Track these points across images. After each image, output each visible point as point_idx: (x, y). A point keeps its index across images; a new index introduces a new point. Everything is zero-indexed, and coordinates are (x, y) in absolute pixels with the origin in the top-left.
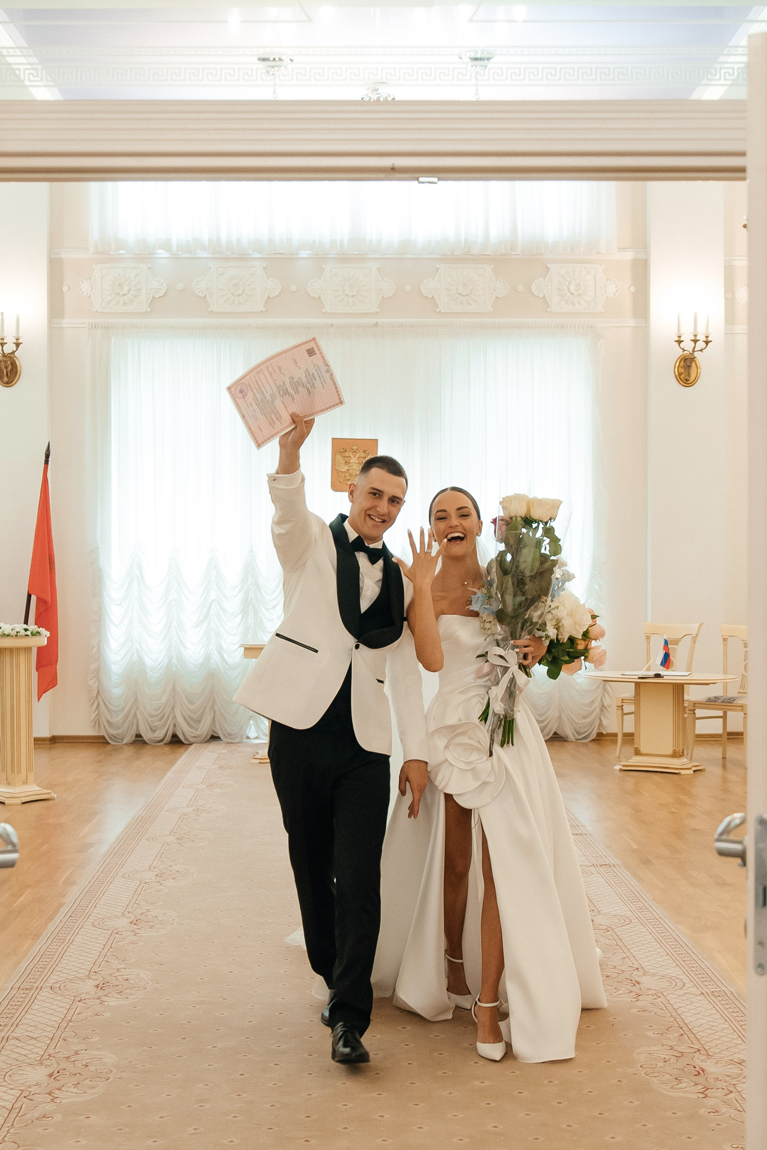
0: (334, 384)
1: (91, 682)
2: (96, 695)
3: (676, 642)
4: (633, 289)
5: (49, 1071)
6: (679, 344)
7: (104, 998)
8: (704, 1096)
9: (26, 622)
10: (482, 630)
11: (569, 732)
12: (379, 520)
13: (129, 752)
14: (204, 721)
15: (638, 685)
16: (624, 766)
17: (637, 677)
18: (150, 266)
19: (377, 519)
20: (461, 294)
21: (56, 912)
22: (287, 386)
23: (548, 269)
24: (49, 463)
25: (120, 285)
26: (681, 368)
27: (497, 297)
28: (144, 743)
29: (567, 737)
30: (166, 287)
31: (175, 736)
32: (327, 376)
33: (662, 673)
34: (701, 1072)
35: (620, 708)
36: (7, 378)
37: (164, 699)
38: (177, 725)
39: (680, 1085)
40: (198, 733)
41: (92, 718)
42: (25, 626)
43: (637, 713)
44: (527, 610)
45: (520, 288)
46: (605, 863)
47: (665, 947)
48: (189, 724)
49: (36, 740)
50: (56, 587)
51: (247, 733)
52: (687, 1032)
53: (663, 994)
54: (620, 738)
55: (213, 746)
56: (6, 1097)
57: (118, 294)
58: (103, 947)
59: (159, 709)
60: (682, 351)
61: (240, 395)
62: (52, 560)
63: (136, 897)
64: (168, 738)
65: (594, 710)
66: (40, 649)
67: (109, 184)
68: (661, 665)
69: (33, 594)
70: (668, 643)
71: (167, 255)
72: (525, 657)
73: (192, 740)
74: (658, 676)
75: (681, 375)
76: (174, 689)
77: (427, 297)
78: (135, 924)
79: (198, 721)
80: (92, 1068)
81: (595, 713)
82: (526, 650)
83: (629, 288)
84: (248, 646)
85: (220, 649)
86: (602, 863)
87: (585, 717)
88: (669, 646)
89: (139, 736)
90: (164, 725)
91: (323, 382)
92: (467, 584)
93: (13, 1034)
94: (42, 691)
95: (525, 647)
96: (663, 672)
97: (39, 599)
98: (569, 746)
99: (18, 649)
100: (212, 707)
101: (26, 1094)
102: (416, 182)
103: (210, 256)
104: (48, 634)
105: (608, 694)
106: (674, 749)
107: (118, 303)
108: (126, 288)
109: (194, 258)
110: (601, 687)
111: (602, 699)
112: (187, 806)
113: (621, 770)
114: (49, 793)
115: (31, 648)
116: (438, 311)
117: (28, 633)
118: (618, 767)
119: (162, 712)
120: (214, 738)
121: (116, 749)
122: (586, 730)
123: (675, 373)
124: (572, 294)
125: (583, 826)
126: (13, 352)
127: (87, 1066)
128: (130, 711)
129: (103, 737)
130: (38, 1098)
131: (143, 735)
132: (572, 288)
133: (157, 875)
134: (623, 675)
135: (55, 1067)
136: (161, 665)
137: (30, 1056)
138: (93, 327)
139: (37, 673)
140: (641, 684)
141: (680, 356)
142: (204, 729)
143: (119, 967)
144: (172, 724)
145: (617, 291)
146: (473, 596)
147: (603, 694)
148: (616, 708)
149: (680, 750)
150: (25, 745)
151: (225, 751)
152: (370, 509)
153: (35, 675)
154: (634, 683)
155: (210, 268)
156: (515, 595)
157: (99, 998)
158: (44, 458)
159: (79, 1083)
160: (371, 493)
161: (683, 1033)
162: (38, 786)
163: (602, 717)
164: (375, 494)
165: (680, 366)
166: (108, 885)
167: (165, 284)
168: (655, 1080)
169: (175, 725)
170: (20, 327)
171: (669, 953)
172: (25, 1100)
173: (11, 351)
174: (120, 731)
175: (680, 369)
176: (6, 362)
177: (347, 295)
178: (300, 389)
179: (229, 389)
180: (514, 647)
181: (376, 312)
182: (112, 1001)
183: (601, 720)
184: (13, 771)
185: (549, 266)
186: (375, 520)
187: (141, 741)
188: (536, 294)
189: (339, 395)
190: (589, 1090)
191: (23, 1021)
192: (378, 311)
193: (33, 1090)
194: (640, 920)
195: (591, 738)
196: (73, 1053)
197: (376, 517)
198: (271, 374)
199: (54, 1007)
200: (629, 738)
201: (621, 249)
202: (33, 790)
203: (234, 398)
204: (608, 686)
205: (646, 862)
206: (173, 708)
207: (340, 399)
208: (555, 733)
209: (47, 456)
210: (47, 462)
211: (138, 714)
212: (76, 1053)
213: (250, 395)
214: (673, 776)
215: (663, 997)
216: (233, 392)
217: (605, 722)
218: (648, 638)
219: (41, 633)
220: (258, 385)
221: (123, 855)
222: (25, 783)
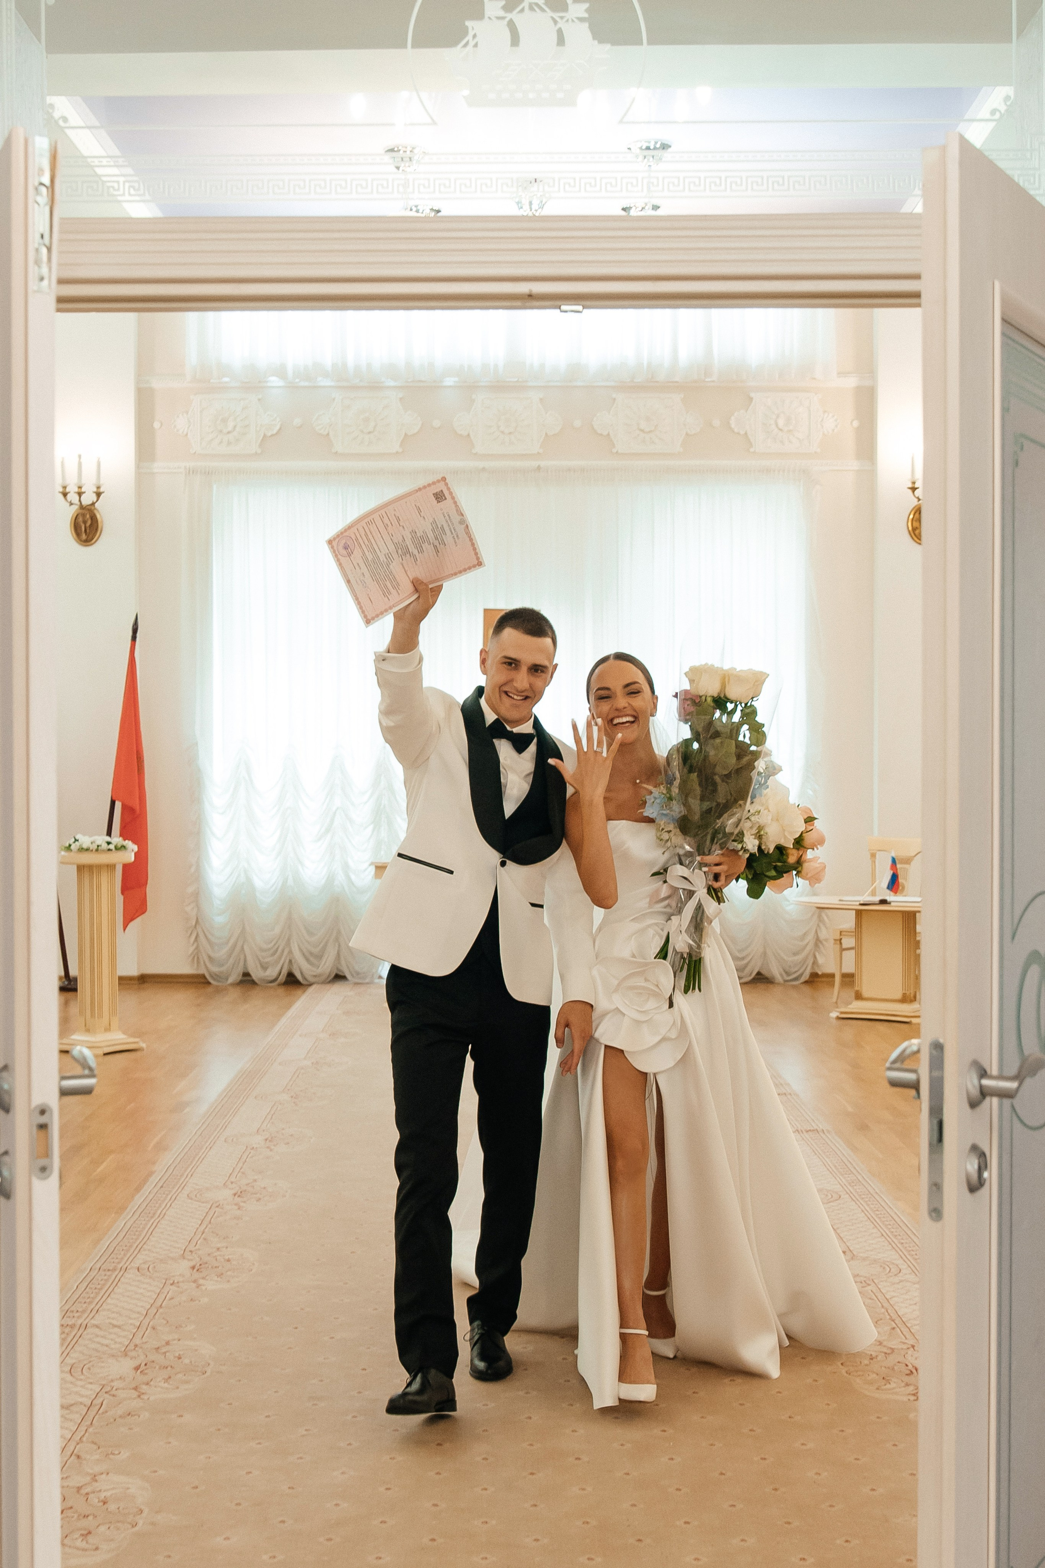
0: (470, 540)
1: (188, 909)
2: (194, 923)
3: (908, 861)
4: (856, 424)
5: (136, 1363)
6: (913, 492)
7: (201, 1282)
8: (915, 1398)
9: (109, 833)
10: (658, 841)
11: (775, 971)
12: (519, 698)
13: (234, 994)
14: (326, 957)
15: (859, 913)
16: (842, 1013)
17: (858, 903)
18: (260, 397)
19: (515, 697)
20: (642, 431)
21: (145, 1181)
22: (408, 543)
23: (751, 399)
24: (138, 639)
25: (225, 421)
26: (916, 521)
27: (687, 434)
28: (253, 983)
29: (774, 978)
30: (280, 423)
31: (290, 975)
32: (460, 529)
33: (889, 899)
34: (914, 1371)
35: (838, 942)
36: (86, 535)
37: (277, 930)
38: (293, 961)
39: (888, 1386)
40: (319, 971)
41: (190, 952)
42: (108, 839)
43: (858, 949)
44: (719, 817)
45: (716, 423)
46: (812, 1129)
47: (879, 1228)
48: (308, 960)
49: (121, 979)
50: (145, 790)
51: (379, 971)
52: (899, 1326)
53: (874, 1282)
54: (838, 979)
55: (338, 989)
56: (84, 1392)
57: (221, 431)
58: (200, 1222)
59: (271, 942)
60: (916, 500)
61: (344, 552)
62: (140, 758)
63: (240, 1165)
64: (282, 978)
65: (807, 944)
66: (126, 867)
67: (211, 315)
68: (888, 888)
69: (118, 800)
70: (897, 862)
71: (281, 383)
72: (716, 877)
73: (311, 980)
74: (883, 902)
75: (915, 530)
76: (290, 918)
77: (601, 435)
78: (239, 1196)
79: (319, 957)
80: (187, 1361)
81: (808, 948)
82: (717, 869)
83: (851, 423)
84: (380, 865)
85: (346, 867)
86: (809, 1129)
87: (795, 954)
88: (898, 866)
89: (246, 974)
90: (277, 962)
91: (456, 537)
92: (639, 783)
93: (93, 1322)
94: (128, 919)
95: (717, 865)
96: (890, 897)
97: (124, 807)
98: (777, 991)
99: (100, 867)
100: (337, 939)
101: (109, 1388)
102: (559, 310)
103: (333, 384)
104: (135, 848)
105: (824, 924)
106: (904, 992)
107: (221, 442)
108: (231, 425)
109: (315, 387)
110: (815, 917)
111: (816, 932)
112: (305, 1058)
113: (838, 1018)
114: (137, 1043)
115: (115, 865)
116: (614, 451)
117: (112, 847)
118: (834, 1015)
119: (275, 945)
120: (339, 977)
121: (219, 991)
122: (796, 969)
123: (908, 528)
124: (781, 430)
125: (788, 1085)
126: (93, 504)
127: (179, 1358)
128: (235, 945)
129: (203, 976)
130: (121, 1394)
131: (251, 973)
132: (781, 422)
133: (266, 1140)
134: (840, 900)
135: (142, 1359)
136: (274, 888)
137: (113, 1346)
138: (191, 472)
139: (122, 897)
140: (863, 913)
141: (914, 508)
142: (326, 966)
143: (219, 1245)
144: (287, 961)
145: (836, 426)
146: (648, 797)
147: (818, 925)
148: (833, 941)
149: (910, 993)
150: (107, 985)
151: (351, 993)
152: (505, 684)
153: (120, 899)
154: (854, 911)
155: (334, 399)
156: (702, 799)
157: (195, 1281)
158: (130, 633)
159: (170, 1377)
160: (505, 663)
161: (894, 1325)
162: (124, 1033)
163: (817, 954)
164: (510, 664)
165: (914, 519)
166: (207, 1151)
167: (278, 419)
168: (858, 1380)
169: (290, 961)
170: (101, 471)
171: (884, 1234)
172: (107, 1396)
173: (90, 502)
174: (223, 969)
175: (914, 522)
176: (84, 515)
177: (503, 432)
178: (425, 546)
179: (330, 542)
180: (701, 865)
181: (538, 453)
182: (211, 1284)
183: (815, 957)
184: (93, 1015)
185: (752, 395)
186: (513, 698)
187: (249, 980)
188: (736, 430)
189: (476, 554)
190: (777, 1390)
191: (104, 1306)
192: (541, 451)
193: (116, 1384)
194: (851, 1195)
195: (803, 979)
196: (164, 1343)
197: (514, 694)
198: (386, 528)
199: (141, 1291)
200: (849, 979)
201: (840, 374)
202: (117, 1038)
203: (336, 556)
204: (824, 915)
205: (863, 1127)
206: (289, 940)
207: (478, 558)
208: (759, 973)
209: (135, 631)
210: (134, 638)
211: (245, 947)
212: (168, 1343)
213: (357, 553)
214: (902, 1025)
215: (873, 1284)
216: (335, 548)
217: (821, 960)
218: (873, 856)
219: (127, 847)
220: (369, 540)
221: (226, 1116)
222: (108, 1029)
